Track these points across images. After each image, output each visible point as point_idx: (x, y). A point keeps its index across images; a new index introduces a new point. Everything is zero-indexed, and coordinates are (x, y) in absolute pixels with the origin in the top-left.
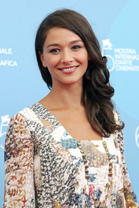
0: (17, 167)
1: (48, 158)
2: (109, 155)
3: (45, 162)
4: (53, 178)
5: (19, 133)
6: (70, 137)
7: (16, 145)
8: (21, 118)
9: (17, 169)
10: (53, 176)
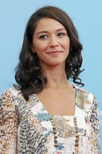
0: (3, 134)
1: (25, 129)
2: (77, 128)
3: (23, 131)
4: (28, 146)
5: (6, 106)
6: (46, 112)
7: (4, 116)
8: (9, 94)
9: (3, 135)
10: (28, 144)
